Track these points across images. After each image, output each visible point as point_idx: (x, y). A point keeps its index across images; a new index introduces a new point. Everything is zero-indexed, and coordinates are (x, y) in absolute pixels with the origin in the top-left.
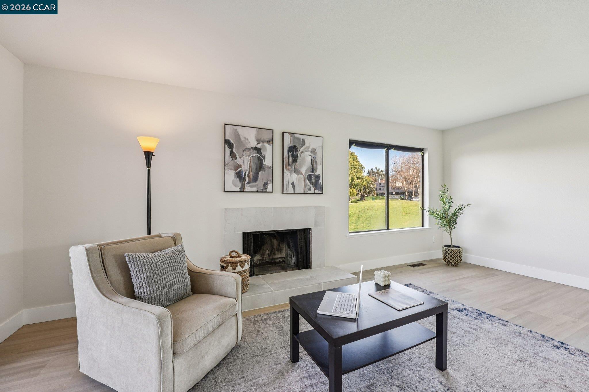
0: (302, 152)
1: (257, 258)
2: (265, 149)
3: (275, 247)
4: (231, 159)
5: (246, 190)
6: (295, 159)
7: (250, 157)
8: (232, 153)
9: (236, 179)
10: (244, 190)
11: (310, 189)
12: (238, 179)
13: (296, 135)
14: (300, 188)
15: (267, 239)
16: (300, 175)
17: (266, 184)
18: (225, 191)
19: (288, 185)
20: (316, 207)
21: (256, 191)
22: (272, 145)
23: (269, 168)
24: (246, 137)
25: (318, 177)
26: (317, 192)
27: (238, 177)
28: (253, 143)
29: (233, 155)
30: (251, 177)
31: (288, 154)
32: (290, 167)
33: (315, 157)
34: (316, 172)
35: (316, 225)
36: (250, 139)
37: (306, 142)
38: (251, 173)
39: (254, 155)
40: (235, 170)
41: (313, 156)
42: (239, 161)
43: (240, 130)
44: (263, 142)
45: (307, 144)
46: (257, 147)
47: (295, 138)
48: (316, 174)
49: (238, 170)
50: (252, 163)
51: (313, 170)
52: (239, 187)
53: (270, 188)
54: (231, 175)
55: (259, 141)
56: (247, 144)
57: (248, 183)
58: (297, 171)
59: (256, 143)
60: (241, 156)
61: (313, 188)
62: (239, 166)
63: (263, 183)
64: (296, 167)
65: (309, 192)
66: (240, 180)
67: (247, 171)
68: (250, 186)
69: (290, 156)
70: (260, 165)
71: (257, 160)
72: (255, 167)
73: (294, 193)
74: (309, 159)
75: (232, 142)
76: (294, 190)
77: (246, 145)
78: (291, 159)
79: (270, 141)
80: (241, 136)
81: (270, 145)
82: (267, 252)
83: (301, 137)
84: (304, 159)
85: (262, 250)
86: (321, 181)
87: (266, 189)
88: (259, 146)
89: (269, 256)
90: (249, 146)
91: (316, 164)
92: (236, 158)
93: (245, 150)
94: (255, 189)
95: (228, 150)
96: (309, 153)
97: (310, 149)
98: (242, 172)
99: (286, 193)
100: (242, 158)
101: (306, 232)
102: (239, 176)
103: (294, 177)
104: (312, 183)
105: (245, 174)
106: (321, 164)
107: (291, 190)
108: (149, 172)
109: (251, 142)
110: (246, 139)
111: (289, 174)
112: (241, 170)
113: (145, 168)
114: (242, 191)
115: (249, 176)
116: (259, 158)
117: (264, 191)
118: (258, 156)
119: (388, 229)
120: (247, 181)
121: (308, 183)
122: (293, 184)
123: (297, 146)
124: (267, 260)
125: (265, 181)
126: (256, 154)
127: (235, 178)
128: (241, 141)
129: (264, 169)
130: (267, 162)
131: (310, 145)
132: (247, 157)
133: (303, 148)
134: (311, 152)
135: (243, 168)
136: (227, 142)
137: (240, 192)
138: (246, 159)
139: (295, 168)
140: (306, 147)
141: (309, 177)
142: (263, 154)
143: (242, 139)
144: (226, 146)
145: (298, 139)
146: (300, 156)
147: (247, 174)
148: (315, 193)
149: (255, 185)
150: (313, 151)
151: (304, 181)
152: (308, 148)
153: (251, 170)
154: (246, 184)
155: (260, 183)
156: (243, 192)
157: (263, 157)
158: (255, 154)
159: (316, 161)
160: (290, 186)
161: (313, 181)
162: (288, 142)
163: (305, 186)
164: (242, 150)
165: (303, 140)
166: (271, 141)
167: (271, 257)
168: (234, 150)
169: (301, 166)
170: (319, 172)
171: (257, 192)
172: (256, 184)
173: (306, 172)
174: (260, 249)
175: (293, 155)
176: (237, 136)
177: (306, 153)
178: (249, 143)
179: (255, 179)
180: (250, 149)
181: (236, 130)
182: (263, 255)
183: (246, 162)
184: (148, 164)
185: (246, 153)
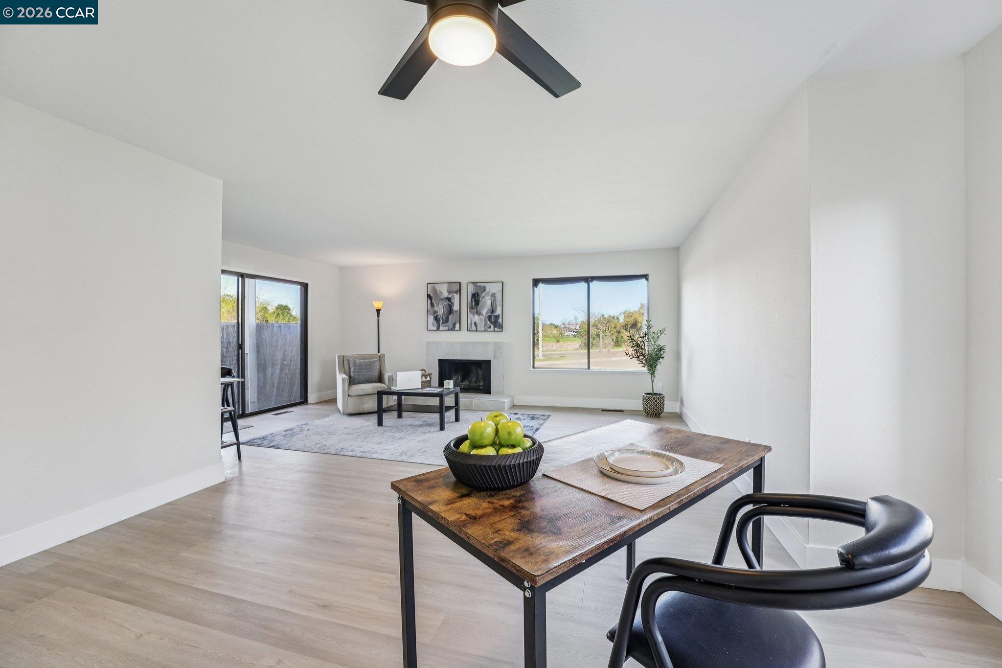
0: (483, 297)
1: (466, 383)
2: (454, 298)
3: (480, 376)
5: (441, 329)
6: (477, 303)
8: (431, 303)
11: (490, 327)
13: (478, 284)
14: (481, 327)
15: (473, 368)
16: (481, 316)
17: (454, 324)
18: (427, 330)
19: (471, 324)
20: (494, 342)
22: (459, 294)
23: (457, 312)
25: (498, 317)
26: (496, 329)
28: (445, 294)
29: (432, 305)
31: (472, 299)
32: (473, 310)
33: (495, 300)
34: (496, 312)
35: (494, 357)
36: (443, 292)
37: (486, 288)
41: (493, 299)
42: (436, 308)
43: (437, 286)
44: (452, 292)
45: (487, 290)
47: (477, 286)
48: (496, 314)
50: (445, 309)
51: (493, 311)
53: (457, 327)
54: (431, 319)
55: (449, 292)
58: (479, 313)
59: (447, 294)
61: (492, 327)
62: (436, 312)
63: (452, 324)
64: (478, 309)
65: (489, 330)
68: (443, 326)
69: (473, 301)
70: (450, 310)
71: (448, 307)
73: (476, 331)
74: (489, 302)
75: (432, 295)
76: (476, 329)
78: (474, 304)
79: (457, 292)
81: (457, 294)
82: (473, 379)
83: (482, 285)
84: (485, 303)
85: (469, 377)
86: (500, 320)
87: (455, 328)
88: (450, 296)
89: (476, 383)
90: (442, 297)
91: (496, 306)
94: (446, 328)
95: (429, 301)
96: (489, 297)
97: (490, 294)
99: (470, 331)
101: (488, 362)
102: (436, 319)
103: (476, 318)
104: (491, 322)
106: (500, 305)
107: (474, 328)
108: (378, 320)
109: (444, 295)
110: (441, 292)
111: (472, 315)
113: (377, 318)
114: (438, 329)
116: (449, 305)
117: (453, 329)
119: (589, 368)
120: (441, 323)
121: (489, 323)
122: (475, 323)
123: (479, 292)
124: (474, 386)
125: (454, 322)
129: (453, 313)
130: (456, 307)
131: (490, 290)
133: (484, 294)
134: (491, 296)
136: (429, 296)
138: (441, 306)
139: (477, 311)
140: (487, 293)
141: (490, 318)
142: (452, 301)
143: (438, 292)
145: (480, 287)
146: (482, 301)
148: (494, 331)
150: (493, 295)
151: (485, 320)
152: (489, 292)
155: (450, 324)
157: (453, 304)
158: (447, 302)
159: (496, 304)
160: (473, 325)
161: (493, 320)
162: (471, 289)
163: (486, 325)
165: (485, 287)
166: (459, 291)
167: (477, 384)
169: (482, 308)
170: (498, 312)
171: (448, 330)
172: (447, 324)
173: (486, 313)
174: (468, 376)
175: (475, 301)
176: (435, 290)
177: (487, 298)
179: (447, 321)
180: (443, 299)
181: (434, 287)
182: (470, 381)
183: (441, 309)
184: (378, 316)
185: (441, 302)
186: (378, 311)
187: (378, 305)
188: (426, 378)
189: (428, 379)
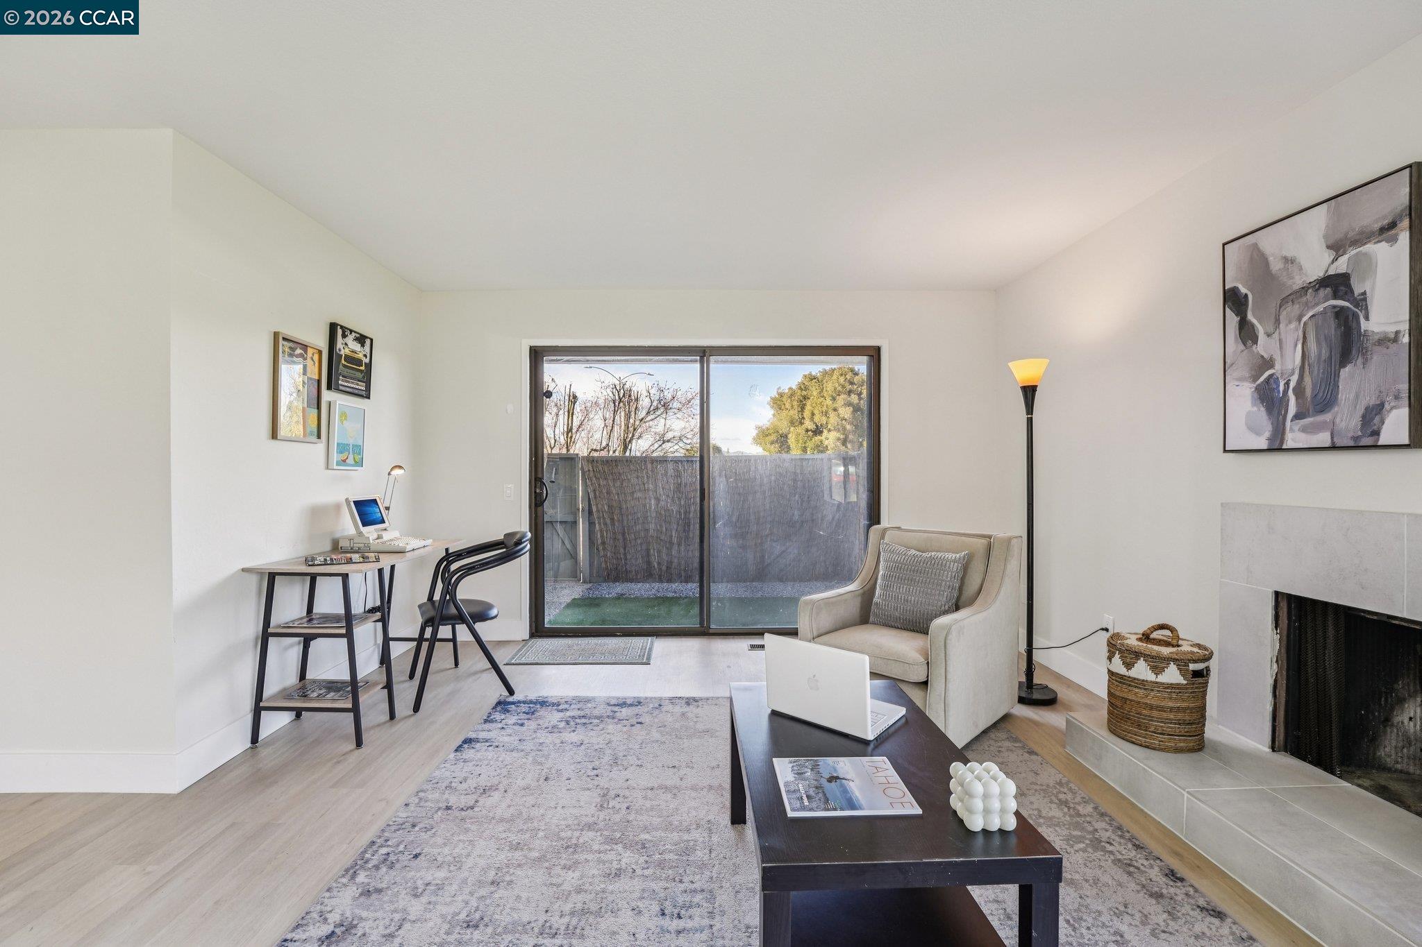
2: (1370, 268)
4: (1241, 347)
5: (1290, 444)
7: (1305, 319)
8: (1244, 325)
9: (1255, 409)
10: (1282, 442)
12: (1263, 409)
17: (1372, 414)
18: (1225, 451)
21: (1328, 444)
23: (1389, 340)
24: (1289, 254)
27: (1262, 402)
28: (1317, 265)
29: (1247, 333)
30: (1308, 392)
36: (1305, 256)
38: (1308, 381)
39: (1320, 308)
40: (1255, 379)
42: (1264, 346)
43: (1269, 243)
46: (1331, 272)
49: (1262, 379)
50: (1312, 342)
52: (1267, 434)
53: (1391, 431)
54: (1243, 398)
55: (1340, 246)
56: (1292, 278)
57: (1298, 416)
59: (1328, 256)
60: (1271, 329)
62: (1269, 363)
63: (1362, 412)
66: (1269, 410)
67: (1293, 374)
68: (1304, 430)
70: (1346, 341)
71: (1332, 323)
72: (1325, 353)
75: (1243, 290)
77: (1290, 282)
79: (1392, 226)
80: (1271, 259)
87: (1375, 434)
88: (1343, 265)
90: (1298, 282)
92: (1255, 341)
93: (1284, 302)
94: (1323, 439)
95: (1233, 320)
98: (1277, 381)
100: (1276, 335)
102: (1269, 397)
105: (1287, 384)
108: (1030, 421)
109: (1309, 264)
110: (1289, 261)
112: (1271, 376)
114: (1276, 447)
115: (1299, 391)
116: (1341, 312)
117: (1366, 442)
118: (1334, 307)
120: (1290, 415)
125: (1369, 401)
126: (1327, 304)
127: (1254, 405)
128: (1272, 274)
129: (1361, 351)
130: (1386, 316)
132: (1293, 326)
135: (1278, 366)
137: (1269, 450)
138: (1291, 332)
142: (1357, 292)
143: (1276, 266)
144: (1227, 310)
147: (1292, 385)
149: (1325, 422)
153: (1307, 366)
154: (1288, 423)
155: (1344, 415)
156: (1280, 450)
157: (1361, 302)
158: (1324, 304)
164: (1273, 304)
166: (1398, 222)
168: (1250, 317)
171: (1333, 448)
172: (1327, 417)
176: (1258, 261)
178: (1301, 269)
179: (1324, 401)
180: (1304, 289)
181: (1255, 247)
183: (1289, 344)
184: (1030, 408)
185: (1292, 310)
186: (1029, 392)
187: (1025, 371)
188: (1157, 670)
189: (1172, 675)
